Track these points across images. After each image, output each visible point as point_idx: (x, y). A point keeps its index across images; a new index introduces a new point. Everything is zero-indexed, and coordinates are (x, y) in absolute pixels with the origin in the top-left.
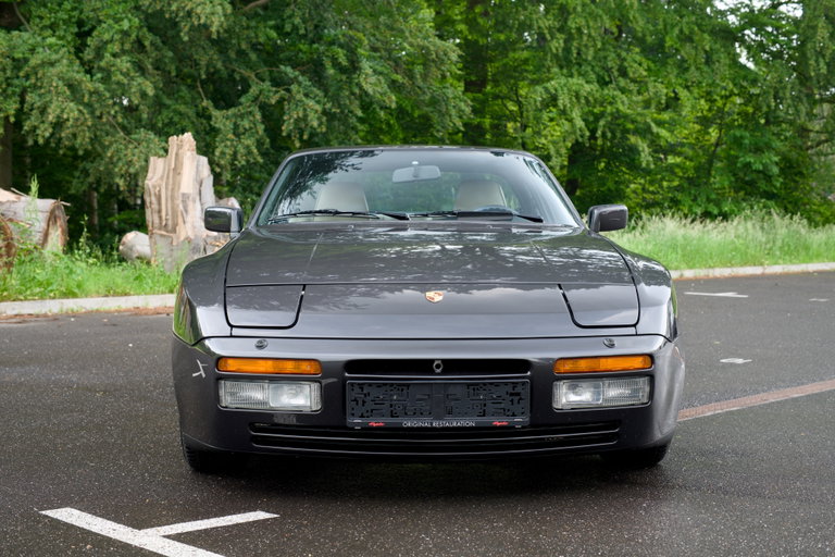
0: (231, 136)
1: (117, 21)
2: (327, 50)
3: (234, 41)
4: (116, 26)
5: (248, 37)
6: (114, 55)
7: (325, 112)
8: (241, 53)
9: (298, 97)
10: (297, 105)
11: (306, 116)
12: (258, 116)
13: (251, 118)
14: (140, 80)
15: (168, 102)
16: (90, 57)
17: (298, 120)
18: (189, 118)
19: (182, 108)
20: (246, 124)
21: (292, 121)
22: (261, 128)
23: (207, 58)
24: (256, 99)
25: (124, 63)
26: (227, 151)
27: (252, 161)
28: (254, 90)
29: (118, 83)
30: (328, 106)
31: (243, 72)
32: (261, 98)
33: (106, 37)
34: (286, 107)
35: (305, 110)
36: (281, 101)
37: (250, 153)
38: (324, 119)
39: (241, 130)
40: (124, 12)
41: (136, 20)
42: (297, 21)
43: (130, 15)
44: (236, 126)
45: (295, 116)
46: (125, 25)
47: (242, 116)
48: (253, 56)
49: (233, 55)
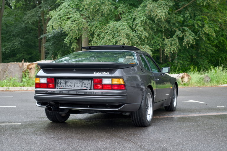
0: (169, 46)
1: (140, 18)
2: (196, 22)
3: (171, 21)
4: (140, 19)
5: (175, 20)
6: (139, 27)
7: (195, 39)
8: (174, 24)
9: (188, 35)
10: (187, 37)
11: (189, 40)
12: (177, 40)
13: (175, 41)
14: (145, 33)
15: (155, 37)
16: (134, 27)
17: (187, 41)
18: (160, 41)
19: (158, 39)
20: (173, 42)
21: (186, 41)
22: (178, 43)
23: (165, 26)
24: (177, 35)
25: (141, 29)
26: (168, 50)
27: (175, 52)
28: (177, 33)
29: (140, 34)
30: (196, 37)
31: (174, 28)
32: (178, 36)
33: (137, 22)
34: (184, 38)
35: (189, 39)
36: (183, 36)
37: (174, 50)
38: (195, 41)
39: (172, 44)
40: (142, 15)
41: (145, 17)
42: (188, 15)
43: (144, 16)
44: (171, 43)
45: (187, 40)
46: (142, 19)
47: (173, 40)
48: (177, 25)
49: (172, 25)
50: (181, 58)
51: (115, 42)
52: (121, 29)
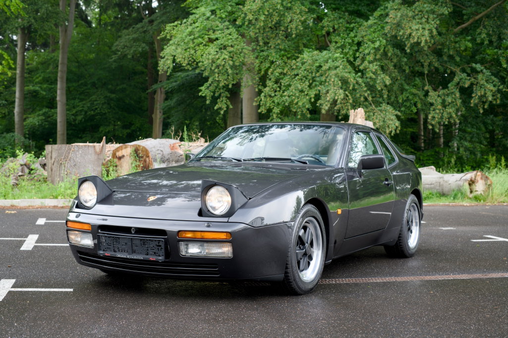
0: (440, 107)
1: (373, 42)
2: (503, 53)
3: (445, 50)
4: (372, 46)
5: (455, 48)
6: (370, 62)
7: (499, 91)
8: (451, 57)
9: (482, 82)
10: (481, 87)
11: (485, 94)
12: (458, 95)
13: (454, 96)
14: (382, 76)
15: (407, 87)
16: (359, 63)
17: (482, 96)
18: (419, 96)
19: (414, 91)
20: (449, 99)
21: (477, 97)
22: (459, 102)
23: (429, 61)
24: (458, 84)
25: (374, 67)
26: (436, 116)
27: (452, 121)
28: (456, 79)
29: (371, 78)
30: (501, 87)
31: (452, 68)
32: (461, 84)
33: (367, 51)
34: (474, 89)
35: (485, 90)
36: (472, 84)
37: (451, 117)
38: (499, 95)
39: (447, 103)
40: (378, 37)
41: (384, 41)
42: (483, 36)
43: (381, 39)
44: (444, 101)
45: (479, 94)
46: (377, 44)
47: (448, 95)
48: (458, 59)
49: (445, 58)
50: (467, 135)
51: (313, 96)
52: (330, 69)
